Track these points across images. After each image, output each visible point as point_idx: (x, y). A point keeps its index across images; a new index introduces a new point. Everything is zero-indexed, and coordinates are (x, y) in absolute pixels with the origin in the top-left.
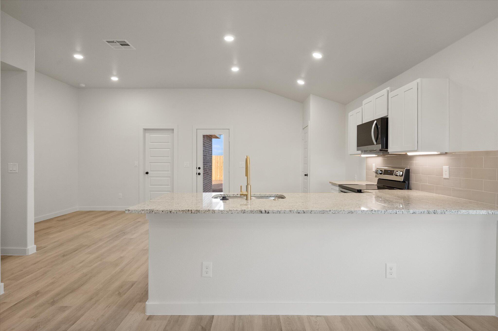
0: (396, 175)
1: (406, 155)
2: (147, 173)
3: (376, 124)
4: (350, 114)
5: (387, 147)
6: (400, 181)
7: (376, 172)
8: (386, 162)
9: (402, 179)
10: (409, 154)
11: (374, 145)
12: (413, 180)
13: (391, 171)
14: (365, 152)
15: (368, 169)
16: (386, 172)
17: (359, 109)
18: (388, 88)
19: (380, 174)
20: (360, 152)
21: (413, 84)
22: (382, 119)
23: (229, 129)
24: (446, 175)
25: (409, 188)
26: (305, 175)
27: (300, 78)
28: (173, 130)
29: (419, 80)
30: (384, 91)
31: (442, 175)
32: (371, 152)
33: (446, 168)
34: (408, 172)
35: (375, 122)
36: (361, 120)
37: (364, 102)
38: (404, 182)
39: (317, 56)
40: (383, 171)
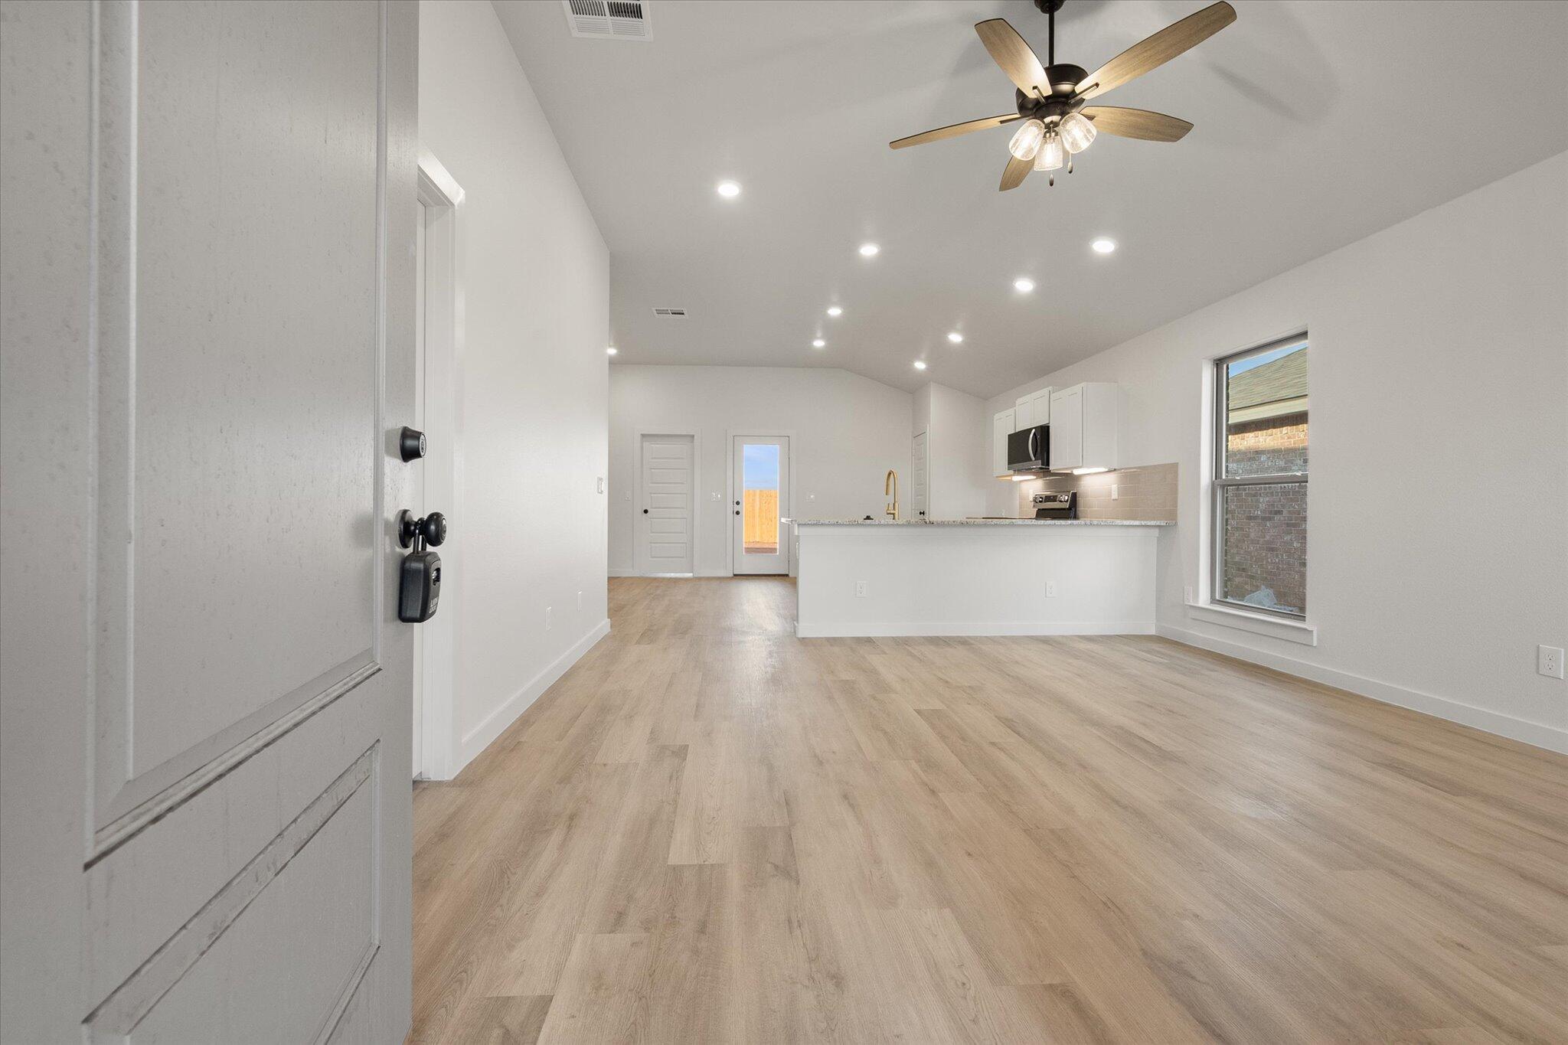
0: (1061, 501)
1: (1071, 474)
2: (646, 511)
3: (1034, 433)
4: (997, 416)
5: (1048, 464)
6: (1064, 509)
7: (1035, 500)
8: (1049, 485)
9: (1067, 505)
10: (1076, 472)
11: (1031, 460)
12: (1081, 507)
13: (1054, 496)
14: (1019, 472)
15: (1022, 498)
16: (1048, 499)
17: (1011, 411)
18: (1050, 388)
19: (1040, 502)
20: (1011, 472)
21: (1077, 388)
22: (1042, 427)
23: (789, 437)
24: (1115, 496)
25: (1076, 517)
26: (920, 513)
27: (918, 358)
28: (693, 436)
29: (1083, 384)
30: (1045, 391)
31: (1111, 496)
32: (1028, 471)
33: (1115, 487)
34: (1074, 495)
35: (1034, 430)
36: (1013, 428)
37: (1020, 401)
38: (1070, 509)
39: (955, 338)
40: (1044, 497)
